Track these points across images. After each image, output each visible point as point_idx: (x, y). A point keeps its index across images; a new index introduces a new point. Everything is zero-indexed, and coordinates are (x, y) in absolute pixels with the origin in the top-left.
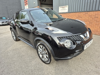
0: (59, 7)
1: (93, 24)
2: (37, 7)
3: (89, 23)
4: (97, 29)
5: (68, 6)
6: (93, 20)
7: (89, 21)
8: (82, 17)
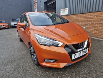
0: (61, 10)
1: (88, 26)
2: (44, 11)
3: (86, 24)
4: (92, 30)
5: (67, 8)
6: (88, 22)
7: (85, 23)
8: (79, 19)
